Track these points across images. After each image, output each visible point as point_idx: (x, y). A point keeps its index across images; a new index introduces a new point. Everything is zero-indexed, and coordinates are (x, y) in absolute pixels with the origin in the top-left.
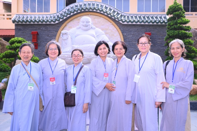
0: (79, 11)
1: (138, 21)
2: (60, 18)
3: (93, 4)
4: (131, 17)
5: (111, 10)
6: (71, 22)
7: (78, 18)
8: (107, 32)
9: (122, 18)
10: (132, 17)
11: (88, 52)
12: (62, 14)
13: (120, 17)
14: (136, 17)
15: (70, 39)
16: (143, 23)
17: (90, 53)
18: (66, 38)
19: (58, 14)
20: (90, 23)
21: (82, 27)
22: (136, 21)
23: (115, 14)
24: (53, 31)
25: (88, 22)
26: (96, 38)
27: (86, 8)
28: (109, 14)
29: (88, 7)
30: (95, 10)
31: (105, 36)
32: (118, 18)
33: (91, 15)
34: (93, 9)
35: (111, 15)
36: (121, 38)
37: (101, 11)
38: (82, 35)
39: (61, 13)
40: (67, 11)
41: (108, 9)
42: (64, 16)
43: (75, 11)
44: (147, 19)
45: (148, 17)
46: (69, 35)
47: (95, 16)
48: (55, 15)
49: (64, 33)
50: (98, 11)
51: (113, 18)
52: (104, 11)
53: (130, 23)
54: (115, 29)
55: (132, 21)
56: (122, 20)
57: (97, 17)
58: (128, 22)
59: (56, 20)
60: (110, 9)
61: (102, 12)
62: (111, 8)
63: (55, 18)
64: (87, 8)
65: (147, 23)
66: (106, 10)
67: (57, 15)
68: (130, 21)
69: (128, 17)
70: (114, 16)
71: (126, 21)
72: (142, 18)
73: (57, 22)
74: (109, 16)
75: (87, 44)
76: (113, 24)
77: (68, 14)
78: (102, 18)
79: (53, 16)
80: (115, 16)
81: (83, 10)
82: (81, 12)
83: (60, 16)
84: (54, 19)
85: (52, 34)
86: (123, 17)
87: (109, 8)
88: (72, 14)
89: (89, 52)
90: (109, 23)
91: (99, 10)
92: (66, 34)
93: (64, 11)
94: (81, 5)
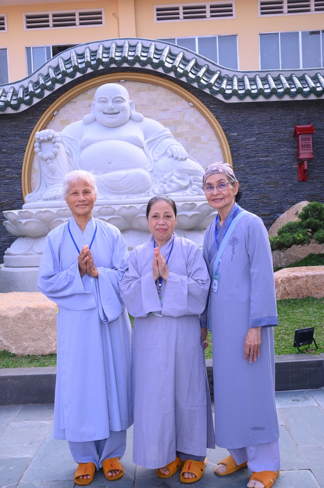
0: (89, 71)
1: (274, 92)
2: (33, 95)
3: (133, 47)
4: (250, 80)
5: (189, 61)
6: (69, 107)
7: (89, 93)
8: (179, 130)
9: (224, 86)
10: (253, 81)
11: (123, 194)
12: (38, 83)
13: (216, 81)
14: (265, 80)
15: (63, 157)
16: (287, 98)
17: (131, 196)
18: (51, 154)
19: (25, 83)
20: (126, 104)
21: (100, 116)
22: (266, 91)
23: (200, 74)
24: (15, 136)
25: (118, 100)
26: (146, 149)
27: (112, 58)
28: (181, 75)
29: (115, 54)
30: (137, 65)
31: (172, 140)
32: (209, 86)
33: (126, 80)
34: (133, 62)
35: (187, 76)
36: (221, 147)
37: (156, 66)
38: (101, 141)
39: (34, 78)
40: (51, 72)
41: (179, 59)
42: (44, 87)
43: (76, 69)
44: (299, 84)
45: (302, 79)
46: (60, 145)
47: (139, 85)
48: (17, 86)
49: (46, 138)
50: (149, 67)
51: (195, 85)
52: (166, 64)
53: (248, 100)
54: (203, 121)
55: (253, 92)
56: (222, 92)
57: (145, 86)
58: (241, 97)
59: (21, 101)
60: (184, 58)
61: (160, 70)
62: (189, 56)
63: (17, 95)
64: (112, 60)
65: (299, 98)
66: (171, 61)
67: (22, 86)
68: (248, 93)
69: (241, 81)
70: (198, 79)
71: (235, 93)
72: (284, 81)
73: (24, 107)
74: (184, 79)
75: (118, 169)
76: (194, 106)
77: (55, 81)
78: (160, 88)
79: (12, 90)
80: (202, 81)
81: (101, 67)
82: (96, 74)
83: (31, 89)
84: (14, 98)
85: (12, 144)
86: (225, 82)
87: (181, 55)
88: (68, 80)
89: (126, 193)
90: (184, 102)
91: (152, 64)
92: (49, 140)
93: (45, 74)
94: (96, 52)
